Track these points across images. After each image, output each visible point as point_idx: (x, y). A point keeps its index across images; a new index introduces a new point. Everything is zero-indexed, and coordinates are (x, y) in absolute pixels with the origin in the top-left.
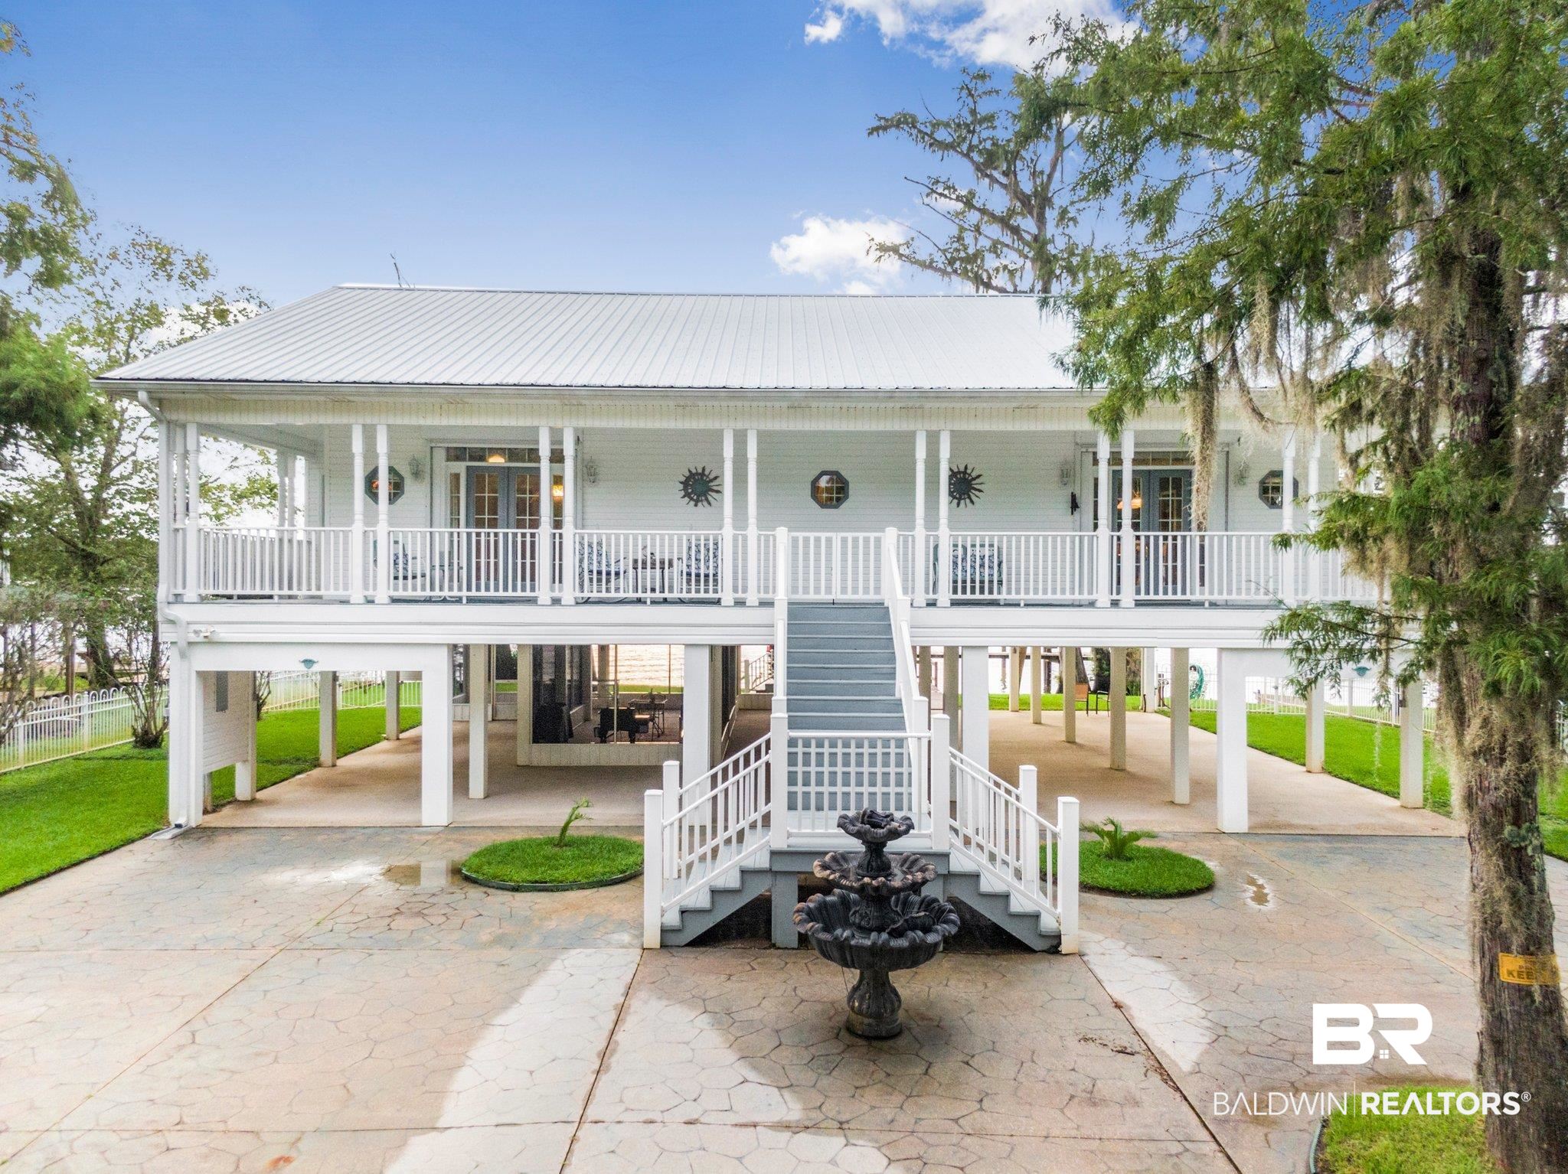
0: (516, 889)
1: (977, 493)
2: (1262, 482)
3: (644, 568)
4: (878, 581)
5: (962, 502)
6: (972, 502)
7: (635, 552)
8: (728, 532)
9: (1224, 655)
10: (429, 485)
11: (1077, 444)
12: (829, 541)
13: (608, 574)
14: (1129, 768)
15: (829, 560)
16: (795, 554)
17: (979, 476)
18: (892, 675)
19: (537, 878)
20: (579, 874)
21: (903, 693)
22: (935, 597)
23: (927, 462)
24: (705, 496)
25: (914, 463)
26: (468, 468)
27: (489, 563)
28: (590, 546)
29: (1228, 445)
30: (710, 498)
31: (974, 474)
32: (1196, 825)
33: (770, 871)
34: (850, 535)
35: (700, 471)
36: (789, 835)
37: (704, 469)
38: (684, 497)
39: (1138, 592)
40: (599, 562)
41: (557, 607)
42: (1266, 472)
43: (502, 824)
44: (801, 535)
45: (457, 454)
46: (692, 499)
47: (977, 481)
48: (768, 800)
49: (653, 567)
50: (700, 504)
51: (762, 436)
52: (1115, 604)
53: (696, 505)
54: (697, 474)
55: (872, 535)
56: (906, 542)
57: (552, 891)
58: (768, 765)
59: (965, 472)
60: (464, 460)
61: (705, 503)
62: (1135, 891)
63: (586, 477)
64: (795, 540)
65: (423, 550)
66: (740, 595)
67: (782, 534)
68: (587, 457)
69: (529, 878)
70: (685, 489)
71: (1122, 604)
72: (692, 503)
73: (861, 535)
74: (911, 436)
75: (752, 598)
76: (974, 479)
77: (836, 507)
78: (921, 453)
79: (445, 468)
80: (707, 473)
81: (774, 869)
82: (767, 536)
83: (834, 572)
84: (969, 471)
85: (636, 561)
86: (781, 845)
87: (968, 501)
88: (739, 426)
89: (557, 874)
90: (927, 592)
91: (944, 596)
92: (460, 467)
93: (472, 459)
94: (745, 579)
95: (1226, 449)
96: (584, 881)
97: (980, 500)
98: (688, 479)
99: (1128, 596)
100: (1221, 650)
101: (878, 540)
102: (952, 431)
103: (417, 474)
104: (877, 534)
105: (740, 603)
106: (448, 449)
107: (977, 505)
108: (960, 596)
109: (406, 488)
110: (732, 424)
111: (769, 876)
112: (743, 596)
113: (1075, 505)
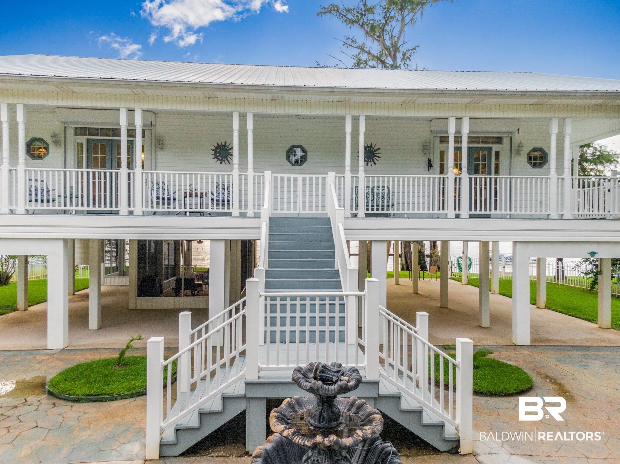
0: (77, 401)
1: (377, 158)
2: (529, 154)
3: (191, 197)
4: (324, 203)
5: (369, 163)
6: (375, 163)
7: (185, 189)
8: (236, 172)
9: (518, 245)
10: (63, 149)
11: (431, 132)
12: (295, 179)
13: (169, 199)
14: (449, 307)
15: (295, 191)
16: (276, 187)
17: (378, 149)
18: (333, 256)
19: (93, 391)
20: (123, 388)
21: (339, 266)
22: (356, 212)
23: (352, 134)
24: (226, 157)
25: (345, 134)
26: (88, 140)
27: (100, 195)
28: (158, 184)
29: (511, 133)
30: (229, 159)
31: (376, 148)
32: (501, 341)
33: (245, 397)
34: (308, 176)
35: (223, 144)
36: (260, 369)
37: (225, 143)
38: (214, 158)
39: (470, 210)
40: (163, 194)
41: (131, 217)
42: (530, 149)
43: (98, 347)
44: (279, 176)
45: (80, 131)
46: (219, 159)
47: (378, 152)
48: (244, 342)
49: (196, 197)
50: (223, 162)
51: (256, 116)
52: (458, 216)
53: (221, 163)
54: (222, 145)
55: (320, 176)
56: (340, 181)
57: (102, 401)
58: (244, 317)
59: (371, 147)
60: (86, 135)
61: (226, 162)
62: (489, 392)
63: (157, 145)
64: (276, 179)
65: (59, 187)
66: (243, 210)
67: (268, 175)
68: (158, 135)
69: (87, 393)
70: (215, 154)
71: (462, 216)
72: (219, 162)
73: (314, 176)
74: (343, 119)
75: (250, 212)
76: (376, 151)
77: (301, 165)
78: (349, 128)
79: (73, 139)
80: (227, 144)
81: (247, 396)
82: (259, 176)
83: (298, 198)
84: (373, 146)
85: (185, 193)
86: (253, 377)
87: (372, 162)
88: (242, 110)
89: (108, 389)
90: (352, 209)
91: (362, 211)
92: (83, 139)
93: (91, 134)
94: (246, 201)
95: (510, 136)
96: (126, 393)
97: (380, 162)
98: (216, 148)
99: (465, 212)
100: (515, 243)
101: (324, 180)
102: (366, 116)
103: (56, 143)
104: (324, 176)
105: (243, 215)
106: (76, 129)
107: (377, 165)
108: (370, 212)
109: (50, 151)
110: (238, 109)
111: (244, 401)
112: (245, 211)
113: (430, 165)
